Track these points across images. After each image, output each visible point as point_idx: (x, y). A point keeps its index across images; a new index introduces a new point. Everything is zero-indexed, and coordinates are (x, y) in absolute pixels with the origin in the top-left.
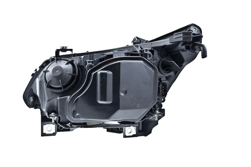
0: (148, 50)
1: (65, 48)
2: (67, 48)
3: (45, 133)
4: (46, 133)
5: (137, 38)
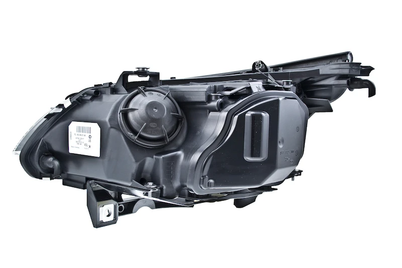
0: (290, 83)
1: (146, 70)
2: (148, 70)
3: (102, 222)
4: (104, 221)
5: (262, 63)
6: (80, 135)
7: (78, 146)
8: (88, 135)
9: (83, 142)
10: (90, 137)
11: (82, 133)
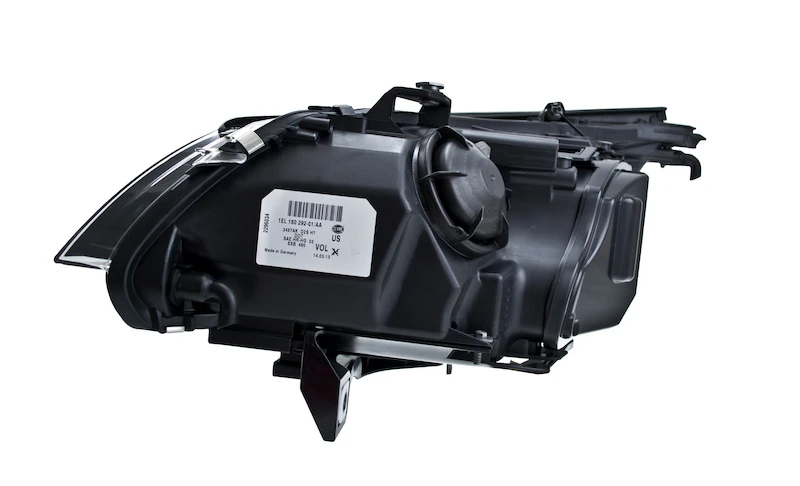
6: (303, 223)
7: (291, 249)
8: (330, 224)
9: (311, 242)
10: (338, 229)
11: (308, 220)
